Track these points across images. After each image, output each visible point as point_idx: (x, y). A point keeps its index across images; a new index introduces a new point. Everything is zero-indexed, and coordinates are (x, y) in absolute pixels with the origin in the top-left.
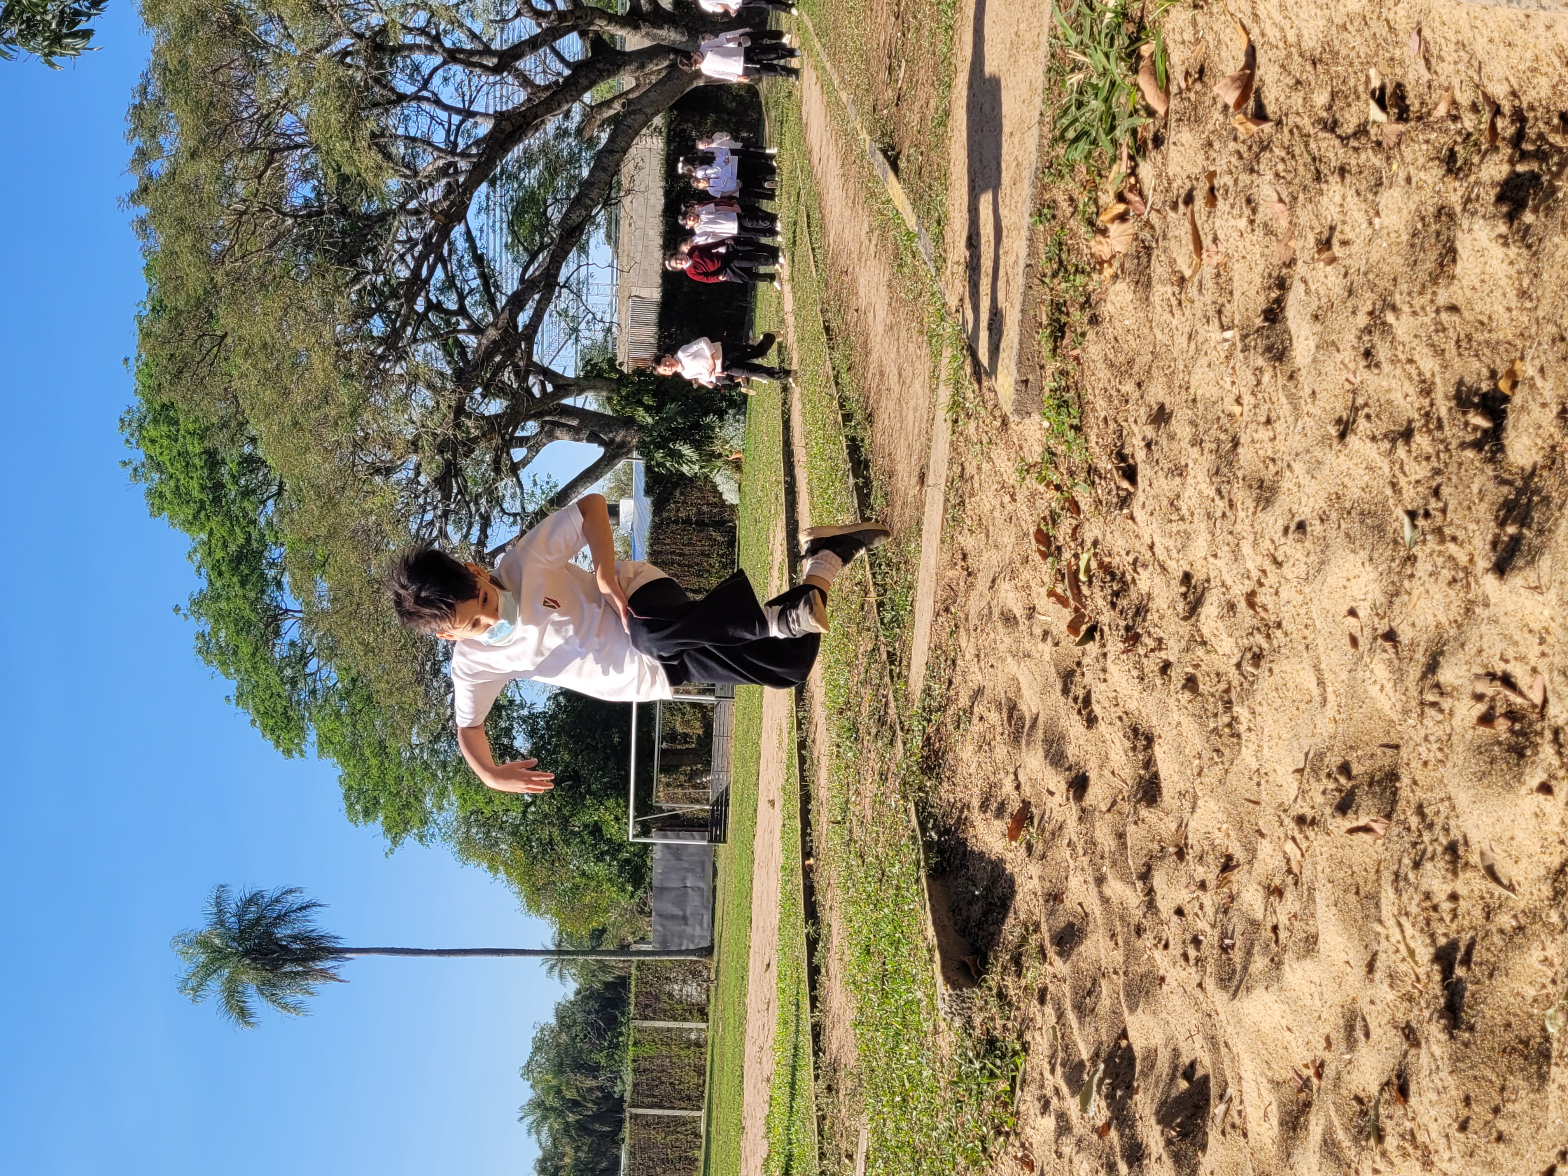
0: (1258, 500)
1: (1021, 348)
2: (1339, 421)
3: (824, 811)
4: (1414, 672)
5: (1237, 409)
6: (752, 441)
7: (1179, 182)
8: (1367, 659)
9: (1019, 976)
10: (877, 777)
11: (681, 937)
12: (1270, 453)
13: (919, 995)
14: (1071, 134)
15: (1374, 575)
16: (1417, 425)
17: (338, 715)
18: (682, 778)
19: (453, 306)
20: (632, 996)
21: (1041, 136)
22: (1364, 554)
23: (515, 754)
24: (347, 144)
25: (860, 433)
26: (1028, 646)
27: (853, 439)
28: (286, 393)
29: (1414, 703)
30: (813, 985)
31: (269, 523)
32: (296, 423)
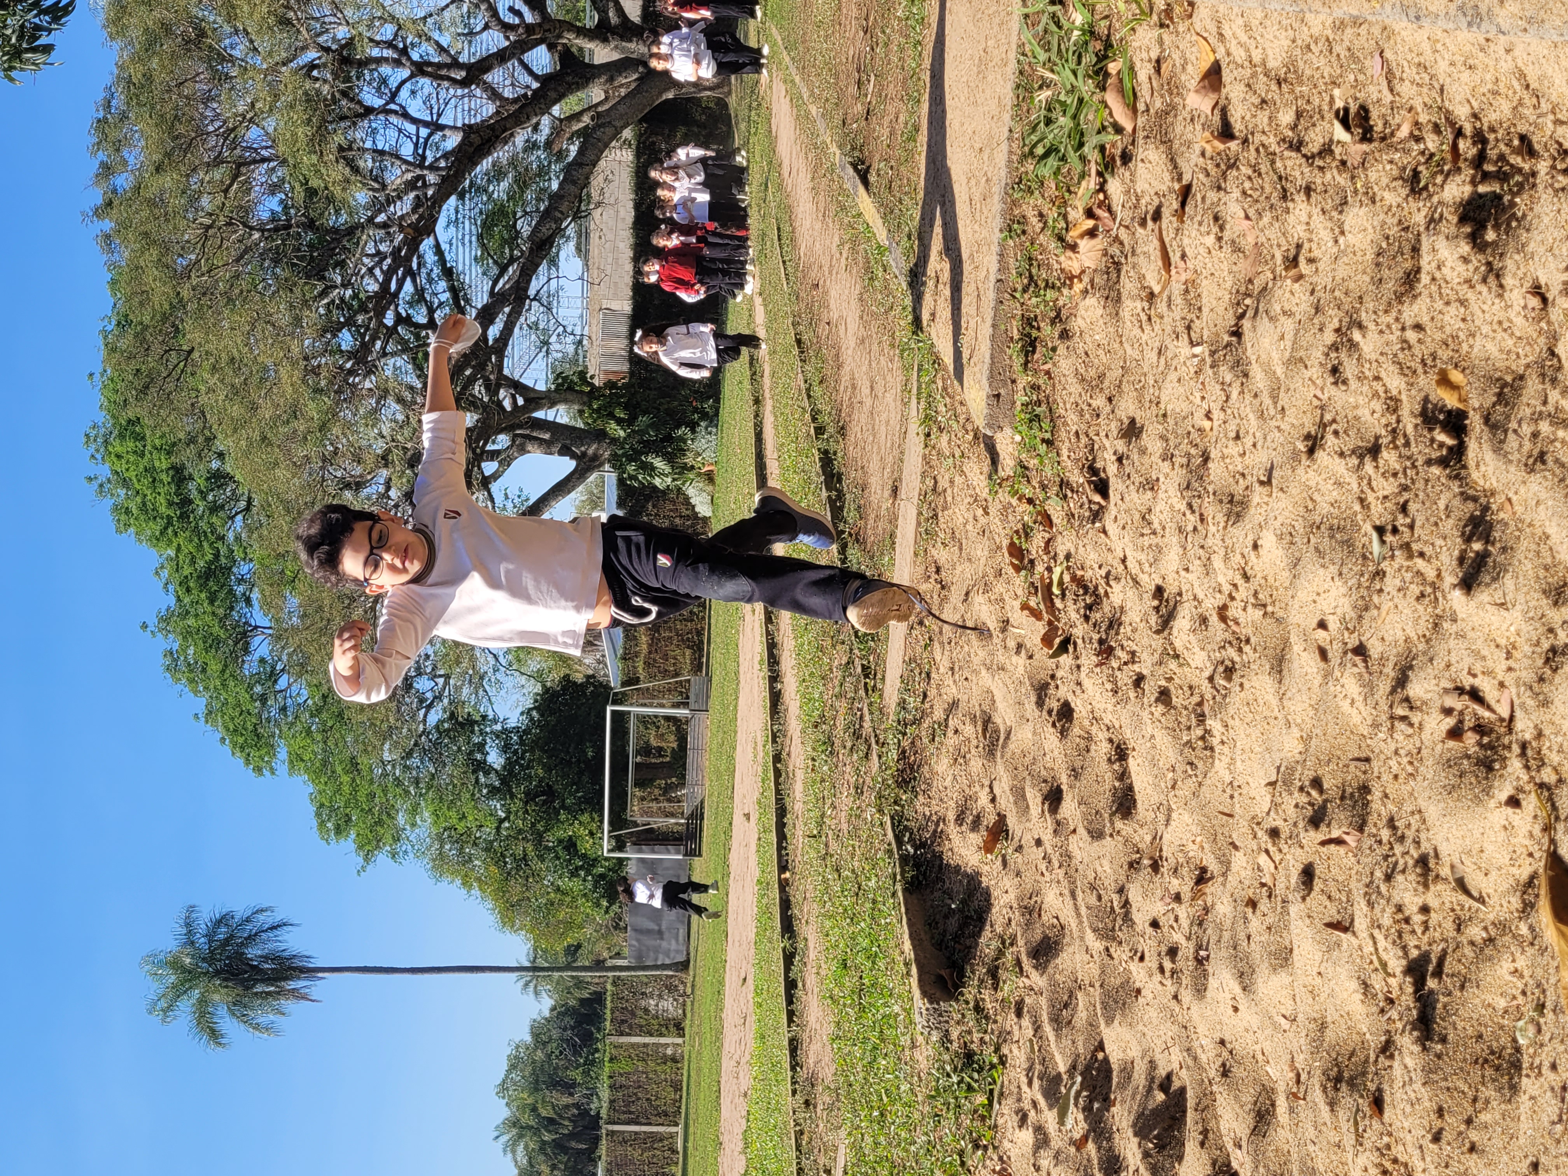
0: (1228, 515)
1: (993, 363)
2: (1308, 437)
3: (800, 824)
4: (1384, 687)
5: (1207, 424)
6: (724, 454)
7: (1147, 198)
8: (1337, 674)
9: (996, 989)
10: (852, 791)
11: (657, 950)
12: (1240, 468)
13: (897, 1009)
14: (1040, 150)
15: (1343, 590)
16: (1384, 441)
17: (309, 732)
18: (657, 792)
19: (422, 320)
20: (608, 1012)
21: (1011, 152)
22: (1333, 569)
23: (488, 770)
24: (314, 158)
25: (833, 446)
26: (1002, 659)
27: (826, 452)
28: (254, 408)
29: (1384, 717)
30: (790, 999)
31: (238, 538)
32: (264, 438)
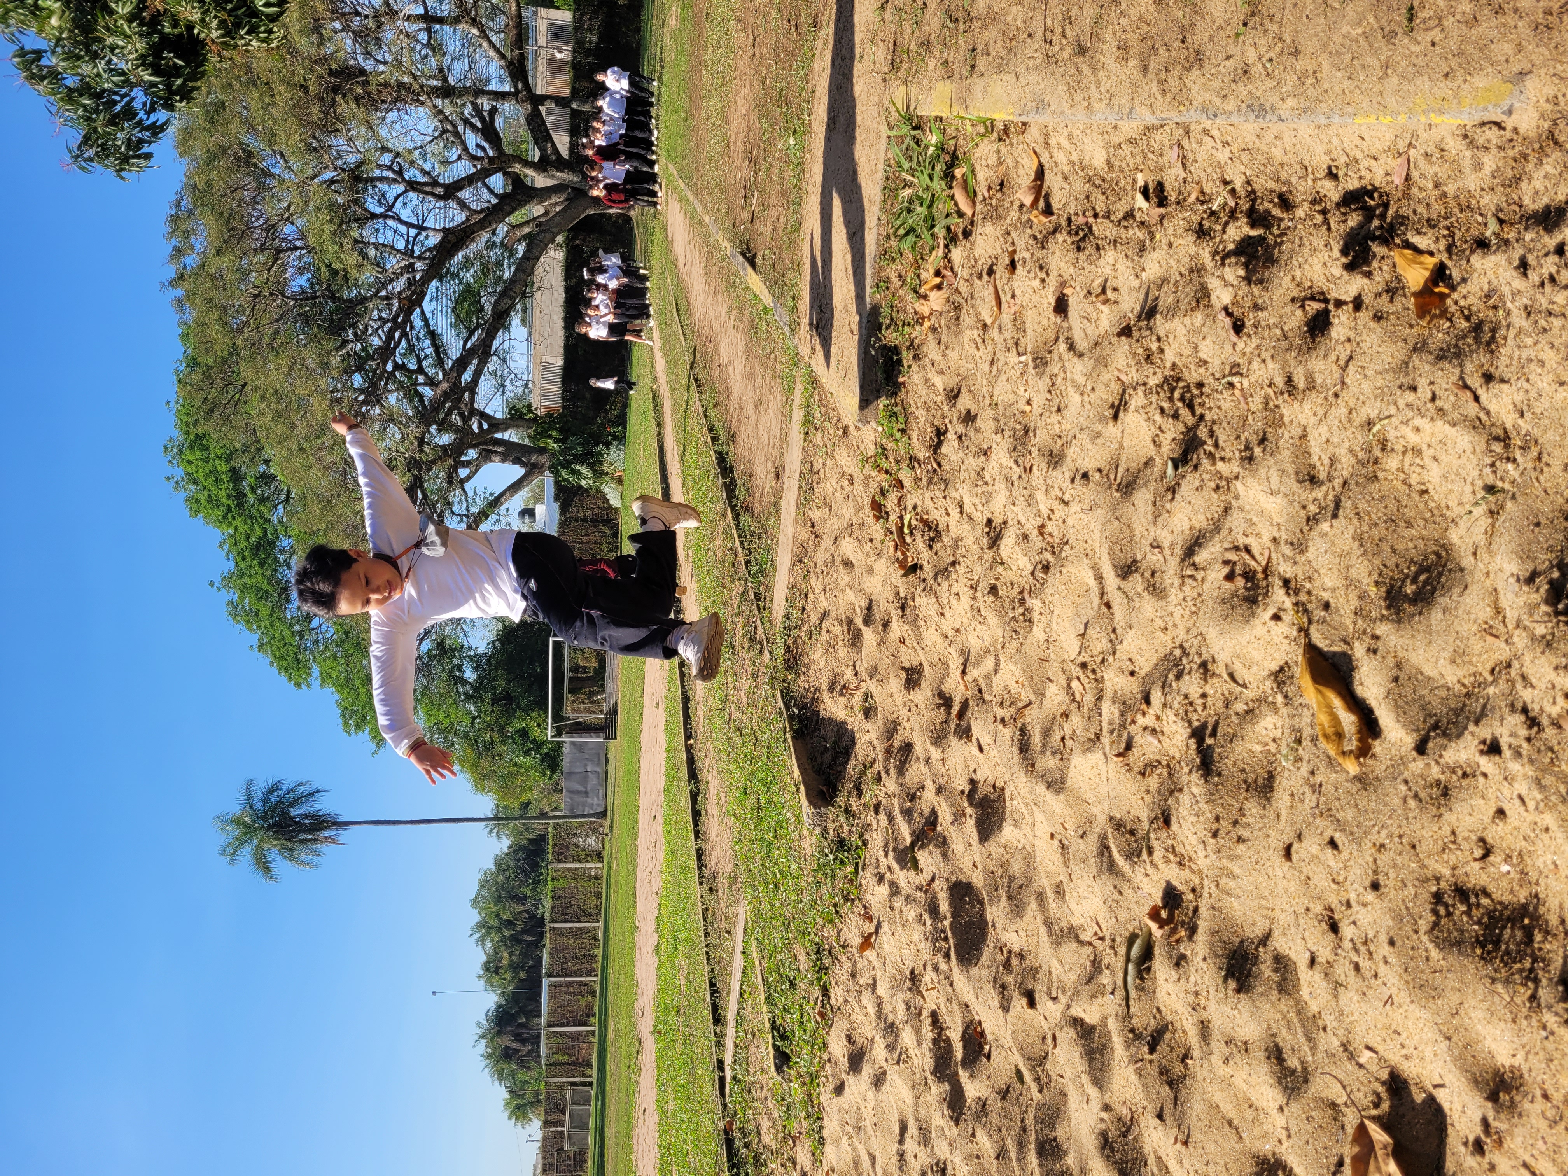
6: (631, 463)
11: (584, 804)
17: (335, 658)
18: (584, 697)
19: (413, 366)
20: (550, 847)
23: (464, 682)
24: (336, 247)
25: (725, 449)
27: (720, 453)
28: (293, 426)
30: (696, 823)
31: (280, 522)
32: (301, 449)
